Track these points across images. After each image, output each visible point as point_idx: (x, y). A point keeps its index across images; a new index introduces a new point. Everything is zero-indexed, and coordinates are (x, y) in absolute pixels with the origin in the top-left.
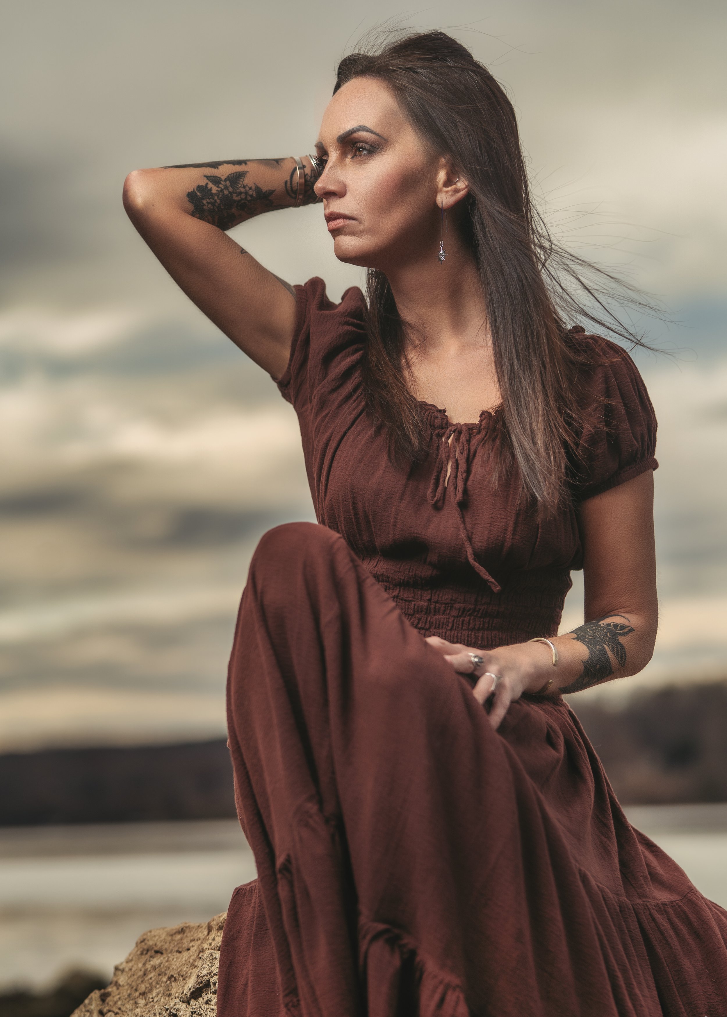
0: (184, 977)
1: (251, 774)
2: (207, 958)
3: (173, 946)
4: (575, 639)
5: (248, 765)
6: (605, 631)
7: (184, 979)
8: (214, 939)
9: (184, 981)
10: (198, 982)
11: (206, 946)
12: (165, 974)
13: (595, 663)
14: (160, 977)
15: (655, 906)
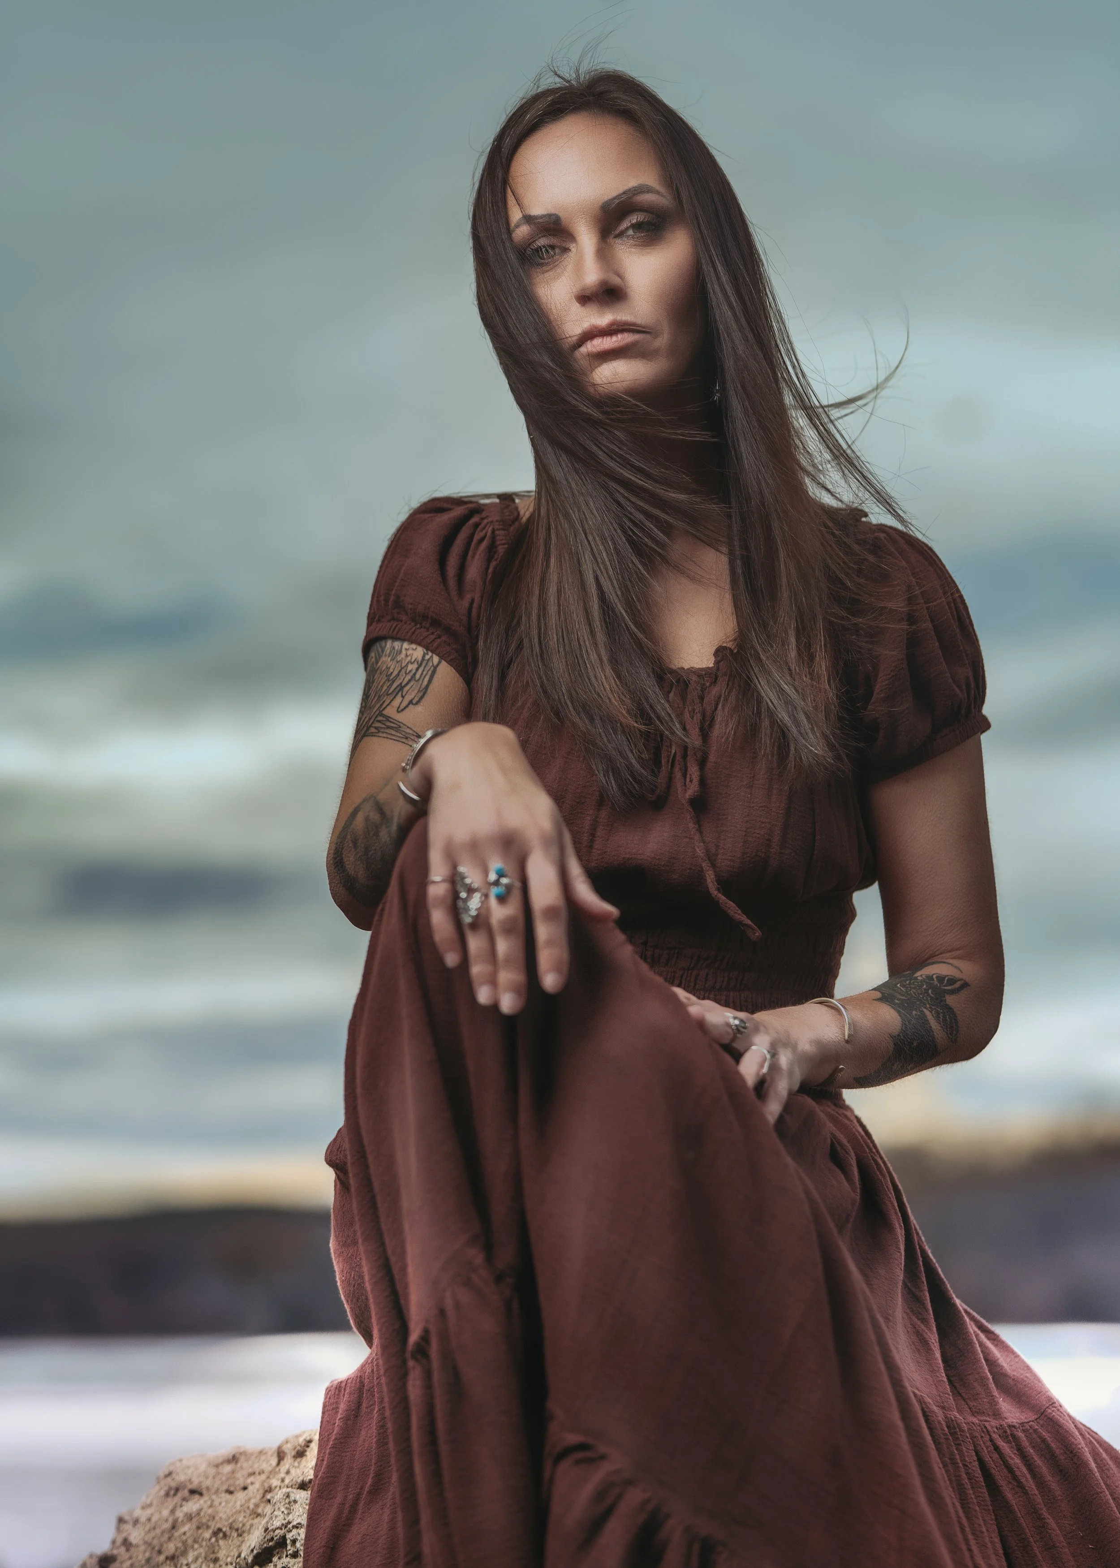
0: (239, 1531)
1: (379, 1199)
2: (281, 1500)
3: (220, 1482)
4: (880, 1000)
5: (376, 1185)
6: (925, 986)
7: (240, 1535)
8: (288, 1472)
9: (240, 1538)
10: (266, 1539)
11: (275, 1482)
12: (208, 1527)
13: (910, 1037)
14: (200, 1531)
15: (997, 1428)
